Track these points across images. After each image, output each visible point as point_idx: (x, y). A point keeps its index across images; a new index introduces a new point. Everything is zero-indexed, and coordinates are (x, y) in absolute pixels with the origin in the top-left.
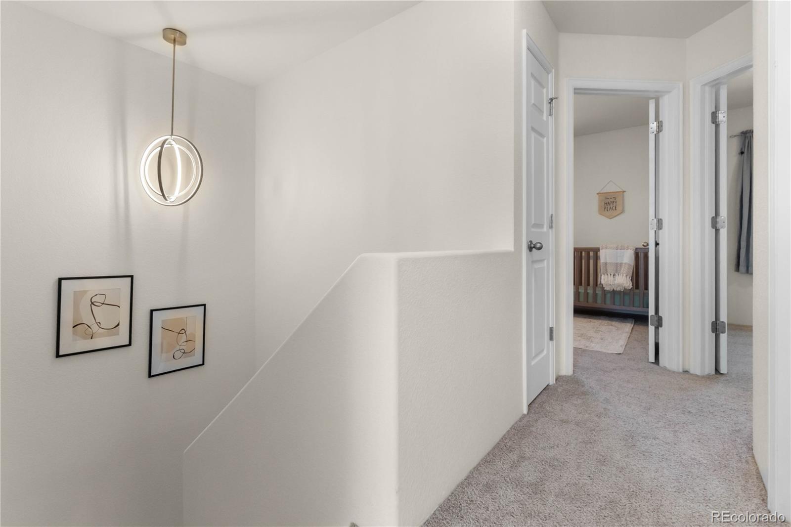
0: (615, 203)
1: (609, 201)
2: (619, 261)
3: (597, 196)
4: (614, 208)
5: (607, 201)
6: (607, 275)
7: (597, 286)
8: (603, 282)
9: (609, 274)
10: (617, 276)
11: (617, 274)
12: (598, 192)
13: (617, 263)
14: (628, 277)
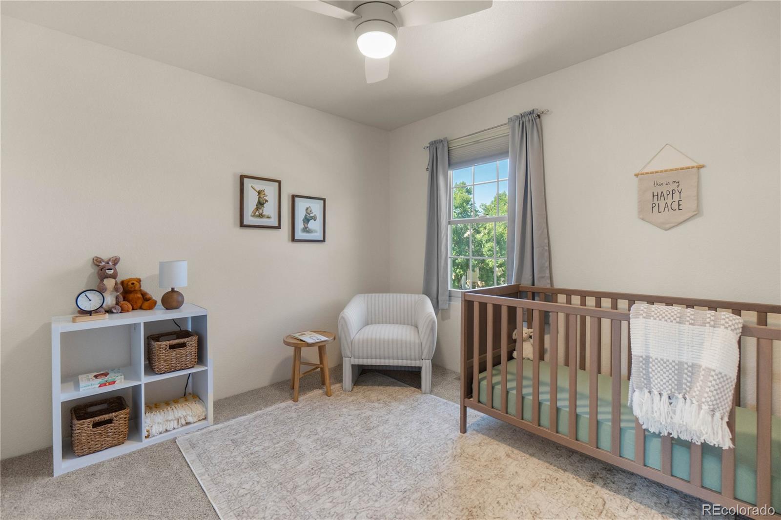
0: (677, 195)
1: (664, 189)
2: (687, 358)
3: (636, 180)
4: (675, 206)
5: (658, 190)
6: (650, 392)
7: (599, 372)
8: (637, 412)
9: (655, 392)
10: (682, 400)
11: (680, 396)
12: (637, 172)
13: (680, 364)
14: (718, 415)
